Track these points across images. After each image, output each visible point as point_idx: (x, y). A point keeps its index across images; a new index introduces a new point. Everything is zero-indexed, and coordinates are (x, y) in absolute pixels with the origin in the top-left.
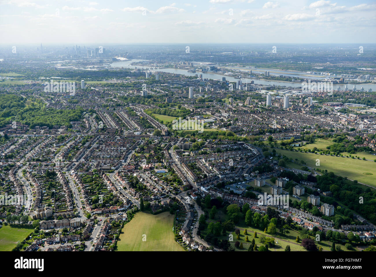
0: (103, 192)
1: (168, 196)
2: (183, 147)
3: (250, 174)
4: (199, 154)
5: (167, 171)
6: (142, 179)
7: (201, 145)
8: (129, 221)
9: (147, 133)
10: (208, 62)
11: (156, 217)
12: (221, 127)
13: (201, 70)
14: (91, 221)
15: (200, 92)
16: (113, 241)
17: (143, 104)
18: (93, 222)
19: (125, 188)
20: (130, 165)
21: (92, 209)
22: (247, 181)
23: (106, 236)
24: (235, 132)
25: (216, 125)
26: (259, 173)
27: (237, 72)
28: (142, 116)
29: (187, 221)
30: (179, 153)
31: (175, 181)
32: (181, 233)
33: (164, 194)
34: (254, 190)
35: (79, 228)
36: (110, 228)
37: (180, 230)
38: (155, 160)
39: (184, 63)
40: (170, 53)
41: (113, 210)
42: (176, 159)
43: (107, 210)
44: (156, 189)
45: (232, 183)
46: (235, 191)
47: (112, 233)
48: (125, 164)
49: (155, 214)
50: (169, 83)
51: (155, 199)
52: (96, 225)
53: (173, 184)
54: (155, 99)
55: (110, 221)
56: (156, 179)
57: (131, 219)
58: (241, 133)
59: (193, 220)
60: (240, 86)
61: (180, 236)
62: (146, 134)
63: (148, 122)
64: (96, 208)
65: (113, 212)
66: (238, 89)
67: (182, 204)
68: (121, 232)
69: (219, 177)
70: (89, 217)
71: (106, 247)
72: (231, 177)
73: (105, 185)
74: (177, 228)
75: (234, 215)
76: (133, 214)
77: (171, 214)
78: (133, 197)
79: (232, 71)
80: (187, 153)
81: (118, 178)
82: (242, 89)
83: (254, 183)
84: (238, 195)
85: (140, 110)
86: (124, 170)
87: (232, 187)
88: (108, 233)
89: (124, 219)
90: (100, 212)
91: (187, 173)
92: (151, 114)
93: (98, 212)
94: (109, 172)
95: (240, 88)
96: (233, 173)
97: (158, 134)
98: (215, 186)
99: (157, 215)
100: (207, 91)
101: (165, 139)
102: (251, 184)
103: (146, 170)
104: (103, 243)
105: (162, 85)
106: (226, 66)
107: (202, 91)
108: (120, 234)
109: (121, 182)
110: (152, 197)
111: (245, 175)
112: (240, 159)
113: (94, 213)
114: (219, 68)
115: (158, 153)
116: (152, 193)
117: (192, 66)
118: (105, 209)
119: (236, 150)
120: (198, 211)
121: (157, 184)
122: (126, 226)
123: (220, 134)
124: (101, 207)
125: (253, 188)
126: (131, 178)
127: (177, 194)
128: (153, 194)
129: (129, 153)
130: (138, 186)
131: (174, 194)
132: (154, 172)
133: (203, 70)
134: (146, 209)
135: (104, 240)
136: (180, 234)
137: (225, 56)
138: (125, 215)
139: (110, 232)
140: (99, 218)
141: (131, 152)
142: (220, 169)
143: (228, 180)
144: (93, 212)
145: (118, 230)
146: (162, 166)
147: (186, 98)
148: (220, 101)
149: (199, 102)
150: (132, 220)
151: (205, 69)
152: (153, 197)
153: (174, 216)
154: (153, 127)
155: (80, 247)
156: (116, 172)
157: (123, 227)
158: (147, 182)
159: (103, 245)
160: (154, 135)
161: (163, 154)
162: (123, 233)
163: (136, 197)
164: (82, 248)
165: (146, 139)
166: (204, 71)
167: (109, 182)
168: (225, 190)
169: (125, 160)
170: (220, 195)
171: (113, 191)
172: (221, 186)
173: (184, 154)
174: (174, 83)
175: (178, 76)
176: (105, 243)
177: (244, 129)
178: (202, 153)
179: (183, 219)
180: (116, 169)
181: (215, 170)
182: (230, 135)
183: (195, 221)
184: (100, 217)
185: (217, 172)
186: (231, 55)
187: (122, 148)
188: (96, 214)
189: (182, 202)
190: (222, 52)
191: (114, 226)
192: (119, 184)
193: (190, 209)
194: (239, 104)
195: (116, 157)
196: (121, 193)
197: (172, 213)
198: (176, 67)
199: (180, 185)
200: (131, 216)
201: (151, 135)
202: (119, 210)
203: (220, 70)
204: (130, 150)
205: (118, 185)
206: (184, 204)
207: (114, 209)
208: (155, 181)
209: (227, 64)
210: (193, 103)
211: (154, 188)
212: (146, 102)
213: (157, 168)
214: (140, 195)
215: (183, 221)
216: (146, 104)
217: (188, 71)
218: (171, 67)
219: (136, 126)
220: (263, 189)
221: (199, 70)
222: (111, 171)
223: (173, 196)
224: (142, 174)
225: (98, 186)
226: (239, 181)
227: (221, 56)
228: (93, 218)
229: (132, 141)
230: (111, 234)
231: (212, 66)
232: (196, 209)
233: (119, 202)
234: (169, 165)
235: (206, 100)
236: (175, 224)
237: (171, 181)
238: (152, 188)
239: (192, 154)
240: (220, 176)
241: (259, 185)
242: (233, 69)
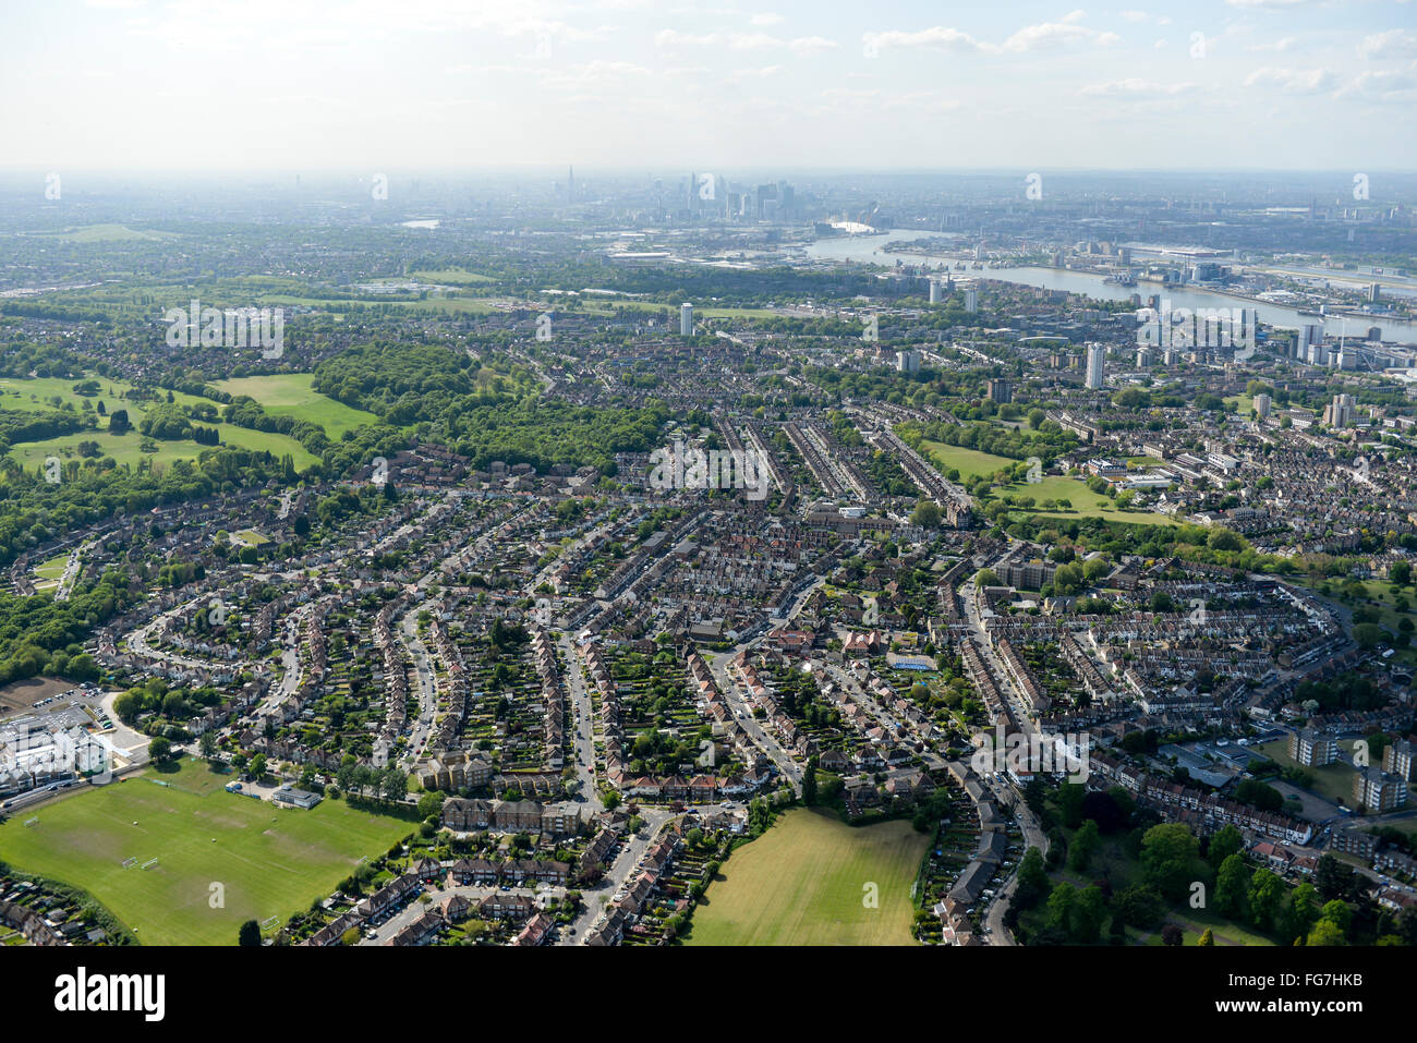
0: (680, 718)
1: (917, 763)
2: (1017, 578)
3: (1276, 710)
4: (1079, 611)
5: (933, 663)
6: (830, 687)
7: (1093, 577)
8: (752, 838)
9: (890, 515)
10: (1197, 244)
11: (857, 836)
12: (1191, 509)
13: (1161, 278)
14: (615, 820)
15: (1139, 364)
16: (681, 904)
17: (895, 401)
18: (621, 825)
19: (760, 714)
20: (797, 629)
21: (628, 776)
22: (1257, 735)
23: (659, 882)
24: (1249, 536)
25: (1172, 500)
26: (1318, 711)
27: (1315, 291)
28: (884, 446)
29: (974, 867)
30: (996, 601)
31: (956, 705)
32: (940, 909)
33: (905, 754)
34: (1279, 778)
35: (571, 840)
36: (680, 854)
37: (941, 896)
38: (897, 617)
39: (1095, 250)
40: (1046, 207)
41: (703, 791)
42: (981, 621)
43: (679, 787)
44: (878, 729)
45: (1189, 739)
46: (1196, 773)
47: (684, 874)
48: (778, 623)
49: (858, 823)
50: (1014, 324)
51: (867, 768)
52: (632, 837)
53: (947, 719)
54: (948, 383)
55: (683, 830)
56: (885, 692)
57: (763, 831)
58: (1276, 539)
59: (999, 867)
60: (1312, 348)
61: (934, 919)
62: (884, 515)
63: (900, 471)
64: (642, 773)
65: (701, 798)
66: (1304, 360)
67: (969, 799)
68: (715, 875)
69: (1140, 710)
70: (612, 803)
71: (651, 923)
72: (1189, 716)
73: (691, 696)
74: (927, 889)
75: (1169, 868)
76: (772, 815)
77: (915, 833)
78: (783, 751)
79: (1293, 287)
80: (1027, 604)
81: (742, 672)
82: (1321, 359)
83: (1286, 751)
84: (1205, 789)
85: (880, 426)
86: (770, 644)
87: (1184, 754)
88: (669, 870)
89: (735, 829)
90: (654, 790)
91: (1014, 681)
92: (918, 440)
93: (648, 790)
94: (716, 649)
95: (1311, 357)
96: (1202, 700)
97: (930, 520)
98: (1115, 744)
99: (863, 829)
100: (1166, 362)
101: (953, 540)
102: (1272, 753)
103: (853, 653)
104: (644, 904)
105: (987, 331)
106: (1272, 264)
107: (1145, 363)
108: (710, 881)
109: (751, 689)
110: (856, 758)
111: (1254, 710)
112: (1249, 646)
113: (633, 792)
114: (1237, 269)
115: (917, 590)
116: (858, 743)
117: (1126, 262)
118: (671, 782)
119: (1235, 606)
120: (1026, 833)
121: (886, 709)
122: (737, 854)
123: (1182, 540)
124: (660, 774)
125: (1277, 767)
126: (789, 676)
127: (953, 757)
128: (859, 748)
129: (804, 586)
130: (809, 712)
131: (943, 756)
132: (885, 663)
133: (1167, 279)
134: (824, 801)
135: (650, 896)
136: (936, 913)
137: (1275, 221)
138: (741, 813)
139: (677, 869)
140: (648, 812)
141: (812, 581)
142: (1150, 679)
143: (1176, 725)
144: (627, 789)
145: (704, 866)
146: (919, 645)
147: (1074, 386)
148: (1215, 405)
149: (1125, 404)
150: (763, 836)
151: (1177, 275)
152: (859, 760)
153: (927, 839)
154: (915, 494)
155: (560, 909)
156: (741, 648)
157: (726, 857)
158: (849, 701)
159: (643, 911)
160: (915, 523)
161: (932, 599)
162: (722, 878)
163: (794, 752)
164: (568, 911)
165: (879, 535)
166: (1172, 281)
167: (706, 683)
168: (1156, 765)
169: (783, 610)
170: (1128, 781)
171: (714, 720)
172: (1141, 746)
173: (1016, 605)
174: (1038, 327)
175: (1058, 299)
176: (649, 906)
177: (1291, 524)
178: (1092, 609)
179: (960, 856)
180: (743, 641)
181: (1130, 681)
182: (1226, 543)
183: (1008, 869)
184: (651, 811)
185: (1137, 690)
186: (1301, 220)
187: (781, 563)
188: (638, 795)
189: (967, 790)
190: (1264, 206)
191: (697, 849)
192: (742, 697)
193: (993, 821)
194: (1295, 422)
195: (751, 593)
196: (740, 731)
197: (921, 828)
198: (1059, 265)
199: (974, 722)
200: (763, 820)
201: (904, 520)
202: (724, 791)
203: (1238, 279)
204: (810, 571)
205: (737, 700)
206: (973, 798)
207: (706, 787)
208: (881, 701)
209: (1276, 257)
210: (1099, 408)
211: (870, 726)
212: (910, 395)
213: (897, 650)
214: (811, 746)
215: (958, 865)
216: (910, 400)
217: (1106, 282)
218: (1038, 261)
219: (854, 483)
220: (1320, 775)
221: (1153, 277)
222: (721, 644)
223: (937, 763)
224: (835, 669)
225: (662, 693)
226: (1225, 732)
227: (1259, 221)
228: (624, 808)
229: (824, 539)
230: (680, 877)
231: (1210, 261)
232: (1020, 824)
233: (727, 761)
234: (950, 642)
235: (1156, 399)
236: (925, 874)
237: (940, 705)
238: (863, 725)
239: (1047, 608)
240: (1146, 706)
241: (1306, 759)
242: (1297, 275)
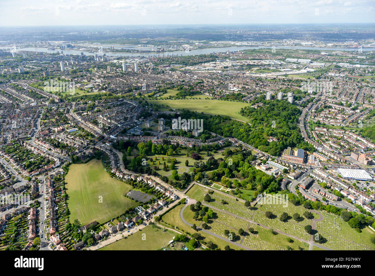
0: (32, 156)
1: (88, 148)
2: (80, 109)
3: (138, 120)
4: (95, 112)
5: (77, 129)
6: (61, 139)
7: (93, 106)
8: (67, 174)
9: (43, 103)
10: (61, 41)
11: (87, 165)
12: (100, 90)
13: (59, 48)
15: (68, 65)
16: (63, 192)
17: (24, 79)
18: (35, 183)
19: (50, 149)
20: (43, 131)
21: (29, 172)
22: (139, 125)
23: (54, 190)
24: (113, 93)
25: (96, 89)
26: (144, 118)
27: (89, 48)
28: (30, 89)
29: (113, 162)
30: (80, 114)
31: (88, 135)
32: (113, 171)
33: (85, 147)
34: (146, 130)
35: (25, 191)
36: (54, 183)
37: (112, 169)
38: (63, 123)
39: (42, 43)
40: (24, 34)
41: (49, 169)
42: (79, 118)
43: (44, 170)
44: (77, 144)
45: (130, 129)
46: (136, 134)
47: (58, 186)
48: (38, 131)
49: (86, 163)
50: (37, 60)
51: (80, 152)
52: (39, 184)
53: (88, 138)
54: (33, 74)
55: (51, 178)
56: (72, 137)
57: (68, 171)
58: (117, 92)
59: (117, 160)
60: (97, 58)
61: (113, 173)
62: (42, 103)
63: (37, 93)
64: (32, 171)
65: (49, 170)
66: (96, 61)
67: (103, 151)
68: (65, 184)
69: (118, 126)
70: (30, 180)
71: (58, 198)
72: (127, 125)
73: (31, 151)
74: (108, 168)
75: (145, 150)
76: (68, 168)
77: (98, 160)
78: (60, 155)
79: (85, 47)
80: (85, 114)
81: (40, 143)
82: (99, 60)
83: (145, 126)
85: (24, 84)
86: (39, 135)
87: (131, 131)
88: (54, 187)
89: (62, 173)
90: (38, 173)
91: (94, 128)
92: (37, 86)
93: (36, 173)
94: (27, 140)
95: (97, 60)
96: (128, 122)
97: (53, 102)
98: (119, 133)
99: (88, 163)
100: (72, 64)
101: (60, 105)
102: (143, 127)
103: (59, 132)
104: (54, 195)
105: (31, 62)
106: (78, 43)
107: (69, 65)
108: (64, 185)
109: (44, 145)
110: (77, 151)
111: (135, 121)
112: (127, 111)
113: (33, 175)
114: (73, 45)
115: (62, 116)
116: (75, 149)
117: (50, 45)
118: (41, 170)
119: (120, 105)
120: (117, 153)
121: (74, 140)
122: (66, 177)
123: (103, 96)
124: (36, 169)
125: (145, 129)
126: (50, 140)
127: (95, 145)
129: (36, 121)
130: (61, 146)
131: (92, 145)
132: (67, 132)
133: (60, 48)
134: (77, 161)
135: (54, 193)
136: (112, 172)
137: (73, 35)
138: (61, 170)
139: (55, 186)
141: (37, 120)
142: (116, 120)
143: (126, 127)
144: (31, 175)
145: (61, 183)
146: (71, 126)
147: (59, 71)
148: (88, 71)
149: (72, 73)
150: (69, 172)
151: (63, 47)
152: (78, 151)
153: (100, 160)
154: (45, 98)
155: (35, 205)
156: (33, 138)
157: (64, 179)
158: (67, 141)
159: (55, 197)
160: (50, 103)
161: (66, 118)
162: (67, 183)
163: (63, 154)
164: (37, 205)
165: (44, 107)
166: (62, 48)
167: (33, 147)
168: (128, 135)
169: (36, 128)
170: (126, 139)
171: (40, 154)
172: (124, 132)
173: (83, 114)
174: (42, 60)
175: (42, 53)
176: (56, 195)
177: (118, 89)
178: (97, 112)
179: (108, 161)
180: (33, 136)
181: (113, 122)
182: (110, 95)
183: (118, 160)
184: (40, 177)
185: (116, 123)
186: (77, 35)
187: (27, 118)
188: (34, 175)
189: (101, 149)
190: (70, 33)
191: (56, 180)
192: (43, 147)
193: (111, 153)
194: (104, 72)
195: (26, 126)
196: (49, 154)
197: (98, 159)
198: (36, 46)
199: (93, 137)
200: (66, 169)
201: (47, 103)
202: (54, 167)
203: (74, 47)
204: (36, 118)
205: (42, 148)
206: (104, 150)
207: (50, 168)
208: (72, 139)
209: (78, 42)
210: (68, 74)
211: (75, 144)
212: (26, 77)
213: (67, 129)
214: (66, 152)
215: (110, 163)
216: (27, 79)
217: (48, 49)
218: (31, 46)
219: (29, 98)
220: (152, 128)
221: (58, 48)
222: (28, 138)
223: (93, 147)
224: (58, 136)
225: (24, 153)
226: (134, 126)
227: (70, 35)
228: (33, 179)
229: (29, 111)
230: (57, 187)
231: (68, 44)
232: (114, 152)
233: (50, 161)
234: (76, 124)
235: (77, 71)
236: (105, 167)
237: (85, 136)
238: (73, 145)
239: (89, 113)
240: (119, 125)
241: (148, 126)
242: (85, 45)
